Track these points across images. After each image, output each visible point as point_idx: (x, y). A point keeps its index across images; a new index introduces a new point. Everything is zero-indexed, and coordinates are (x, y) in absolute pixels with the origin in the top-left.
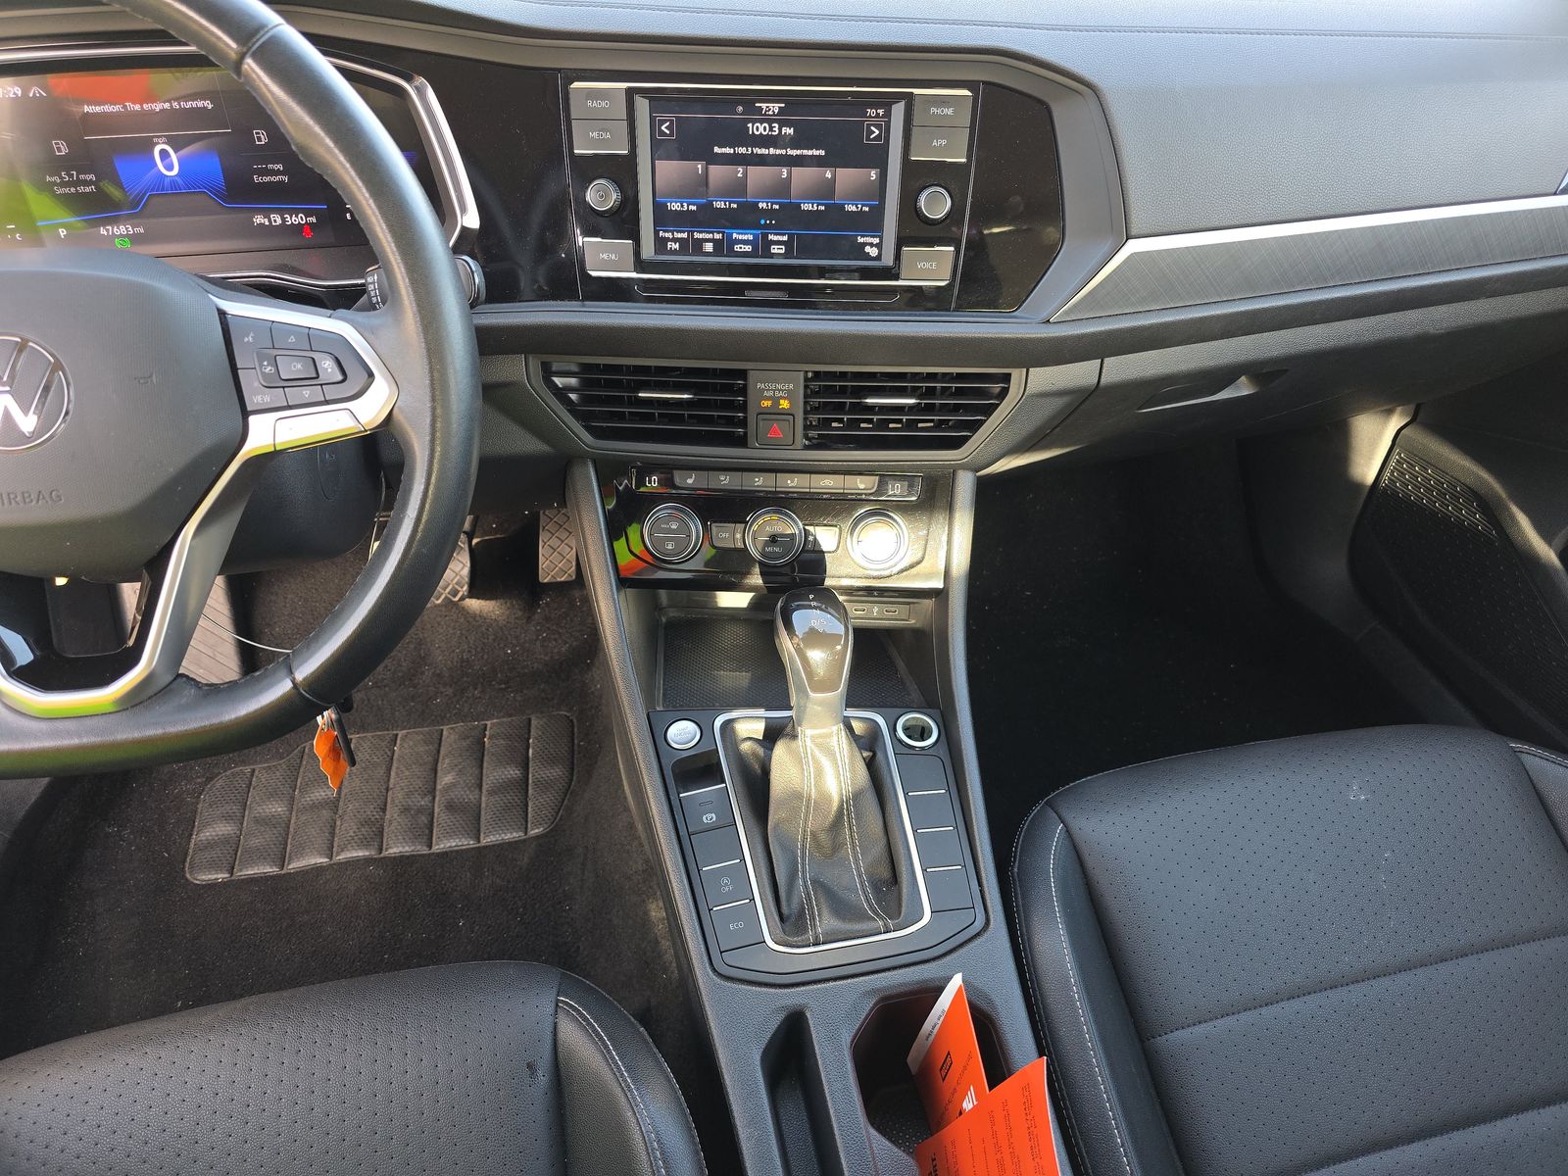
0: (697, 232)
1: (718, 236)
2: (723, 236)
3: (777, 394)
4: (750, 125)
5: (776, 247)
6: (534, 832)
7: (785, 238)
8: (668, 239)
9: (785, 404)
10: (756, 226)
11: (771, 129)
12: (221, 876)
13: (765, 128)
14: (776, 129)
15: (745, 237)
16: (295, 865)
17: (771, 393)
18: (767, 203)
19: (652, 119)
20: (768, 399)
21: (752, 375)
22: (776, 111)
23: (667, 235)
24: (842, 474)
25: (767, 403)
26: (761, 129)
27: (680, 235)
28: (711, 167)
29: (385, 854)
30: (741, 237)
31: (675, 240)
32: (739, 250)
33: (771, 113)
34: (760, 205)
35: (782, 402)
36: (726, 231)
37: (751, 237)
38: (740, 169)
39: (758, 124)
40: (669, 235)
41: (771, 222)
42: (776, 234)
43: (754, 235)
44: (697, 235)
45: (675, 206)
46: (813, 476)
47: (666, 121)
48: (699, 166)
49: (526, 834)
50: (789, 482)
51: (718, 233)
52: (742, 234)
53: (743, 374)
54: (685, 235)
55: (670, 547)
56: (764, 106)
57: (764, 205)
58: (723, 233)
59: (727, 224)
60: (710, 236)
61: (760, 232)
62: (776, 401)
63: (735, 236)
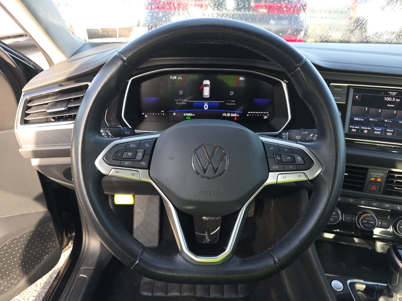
0: (363, 127)
1: (369, 128)
2: (371, 129)
3: (377, 176)
4: (385, 98)
5: (389, 133)
6: (240, 296)
7: (392, 131)
8: (352, 128)
9: (379, 180)
10: (383, 126)
11: (392, 99)
12: (150, 294)
13: (390, 99)
14: (394, 99)
15: (379, 129)
16: (171, 294)
17: (375, 176)
18: (388, 120)
19: (354, 94)
20: (374, 178)
21: (370, 170)
22: (395, 95)
23: (352, 127)
24: (392, 203)
25: (373, 179)
26: (389, 99)
27: (357, 127)
28: (370, 109)
29: (196, 295)
30: (377, 129)
31: (355, 129)
32: (376, 133)
33: (393, 95)
34: (385, 121)
35: (378, 179)
36: (372, 127)
37: (380, 130)
38: (380, 110)
39: (388, 98)
40: (353, 127)
41: (388, 126)
42: (389, 129)
43: (382, 129)
44: (362, 128)
45: (356, 119)
46: (382, 203)
47: (358, 95)
48: (367, 108)
49: (238, 296)
50: (373, 204)
51: (370, 128)
52: (378, 128)
53: (366, 169)
54: (358, 127)
55: (332, 220)
56: (391, 93)
57: (387, 121)
58: (371, 128)
59: (373, 125)
60: (367, 128)
61: (384, 128)
62: (376, 178)
63: (375, 129)
